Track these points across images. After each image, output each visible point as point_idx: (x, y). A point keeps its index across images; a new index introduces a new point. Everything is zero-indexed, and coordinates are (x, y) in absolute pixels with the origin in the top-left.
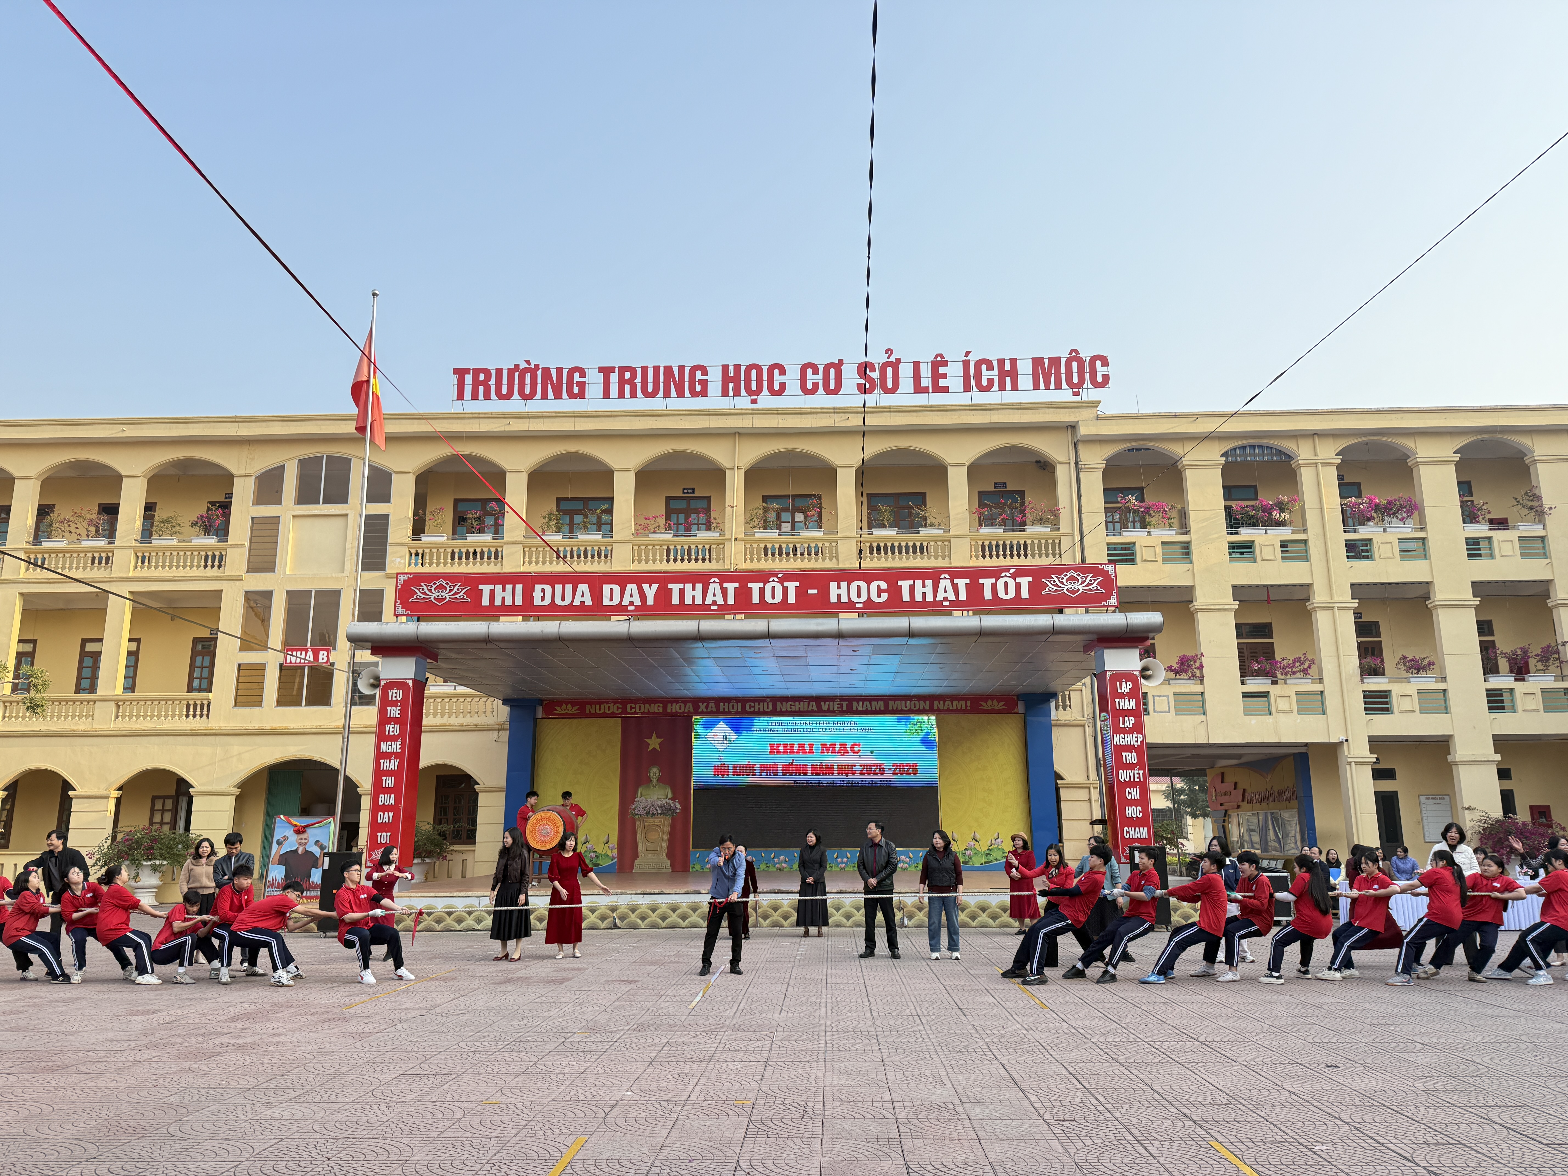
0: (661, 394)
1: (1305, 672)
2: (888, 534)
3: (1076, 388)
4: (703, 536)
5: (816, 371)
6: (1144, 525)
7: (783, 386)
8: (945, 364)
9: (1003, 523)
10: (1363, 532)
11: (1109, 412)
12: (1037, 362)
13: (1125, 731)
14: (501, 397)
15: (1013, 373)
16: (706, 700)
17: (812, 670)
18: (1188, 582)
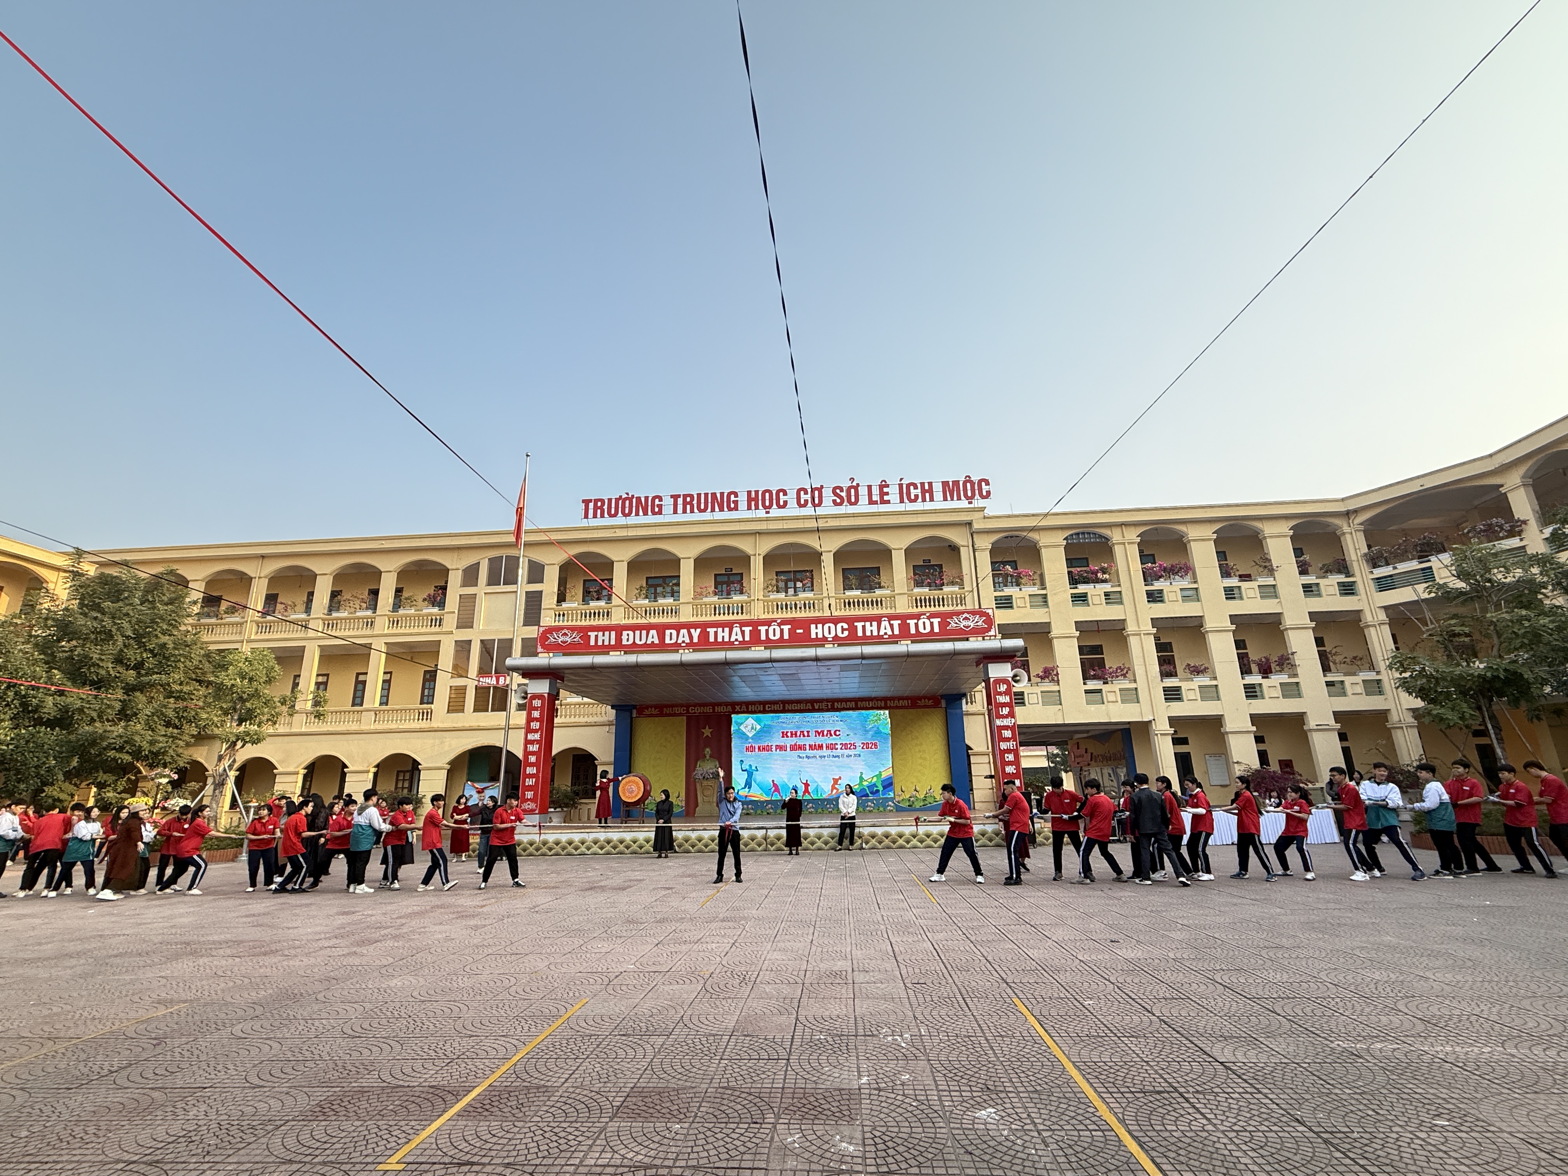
0: (709, 510)
1: (1124, 676)
2: (855, 594)
3: (970, 499)
4: (737, 598)
5: (806, 493)
6: (1018, 585)
7: (786, 503)
8: (887, 486)
9: (929, 585)
10: (1157, 585)
11: (991, 514)
12: (945, 484)
13: (1003, 717)
14: (610, 515)
15: (931, 491)
16: (740, 704)
17: (803, 682)
18: (1046, 620)
